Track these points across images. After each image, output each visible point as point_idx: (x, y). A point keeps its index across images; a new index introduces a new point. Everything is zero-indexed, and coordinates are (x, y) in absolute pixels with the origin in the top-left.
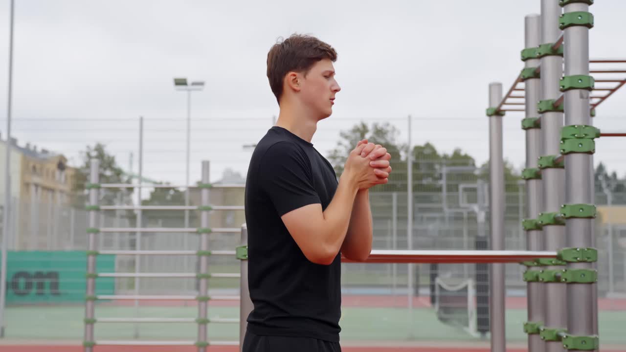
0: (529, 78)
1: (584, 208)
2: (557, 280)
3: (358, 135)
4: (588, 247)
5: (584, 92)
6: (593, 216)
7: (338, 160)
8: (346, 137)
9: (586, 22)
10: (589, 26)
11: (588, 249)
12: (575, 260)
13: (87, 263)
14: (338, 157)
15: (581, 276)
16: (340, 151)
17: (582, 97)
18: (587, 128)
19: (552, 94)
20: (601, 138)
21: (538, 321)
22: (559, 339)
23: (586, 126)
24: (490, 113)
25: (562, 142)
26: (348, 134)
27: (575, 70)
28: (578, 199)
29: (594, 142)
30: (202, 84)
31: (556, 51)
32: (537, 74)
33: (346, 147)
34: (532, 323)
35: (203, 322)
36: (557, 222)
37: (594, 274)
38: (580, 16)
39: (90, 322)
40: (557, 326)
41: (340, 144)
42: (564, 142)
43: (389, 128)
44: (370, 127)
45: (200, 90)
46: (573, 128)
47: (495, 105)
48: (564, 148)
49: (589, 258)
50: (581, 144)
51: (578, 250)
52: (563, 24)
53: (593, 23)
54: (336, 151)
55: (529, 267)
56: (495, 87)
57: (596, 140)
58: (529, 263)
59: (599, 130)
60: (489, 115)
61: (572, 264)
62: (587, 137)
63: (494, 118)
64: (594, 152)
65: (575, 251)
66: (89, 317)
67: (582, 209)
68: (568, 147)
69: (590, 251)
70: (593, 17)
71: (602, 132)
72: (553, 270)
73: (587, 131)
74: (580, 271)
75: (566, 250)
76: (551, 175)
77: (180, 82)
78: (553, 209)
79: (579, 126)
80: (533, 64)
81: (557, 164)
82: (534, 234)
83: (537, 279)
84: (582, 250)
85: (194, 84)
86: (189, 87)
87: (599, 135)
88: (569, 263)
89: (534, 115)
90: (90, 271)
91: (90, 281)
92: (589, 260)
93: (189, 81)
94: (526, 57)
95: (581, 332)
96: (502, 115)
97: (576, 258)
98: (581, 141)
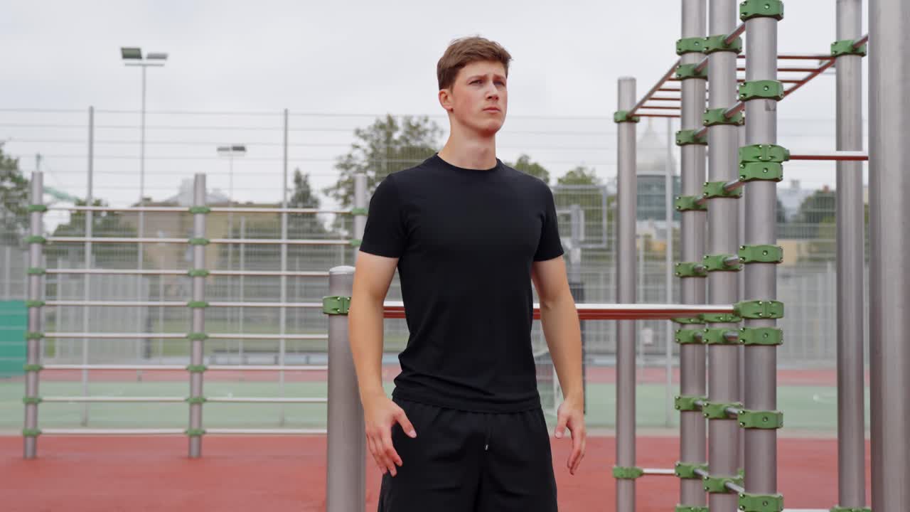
0: (688, 77)
1: (768, 249)
2: (727, 341)
3: (382, 133)
4: (773, 300)
5: (770, 102)
6: (779, 260)
7: (354, 169)
8: (365, 137)
9: (774, 12)
10: (778, 17)
11: (772, 302)
12: (756, 316)
13: (28, 317)
14: (352, 165)
15: (764, 337)
16: (357, 158)
17: (768, 109)
18: (774, 149)
19: (722, 102)
20: (791, 161)
21: (694, 395)
22: (728, 416)
23: (772, 146)
24: (619, 118)
25: (742, 166)
26: (367, 132)
27: (760, 75)
28: (761, 238)
29: (781, 166)
30: (163, 57)
31: (729, 46)
32: (699, 74)
33: (365, 151)
34: (687, 396)
35: (197, 402)
36: (727, 267)
37: (779, 332)
38: (768, 5)
39: (33, 402)
40: (724, 400)
41: (356, 147)
42: (744, 165)
43: (428, 126)
44: (400, 123)
45: (162, 65)
46: (756, 148)
47: (627, 108)
48: (744, 174)
49: (773, 314)
50: (766, 169)
51: (761, 303)
52: (745, 14)
53: (782, 14)
54: (350, 156)
55: (683, 324)
56: (627, 84)
57: (784, 163)
58: (683, 320)
59: (788, 151)
60: (618, 122)
61: (752, 321)
62: (774, 160)
63: (625, 125)
64: (782, 179)
65: (756, 305)
66: (31, 395)
67: (766, 252)
68: (749, 172)
69: (774, 305)
70: (783, 6)
71: (792, 153)
72: (722, 329)
73: (774, 152)
74: (763, 329)
75: (746, 303)
76: (720, 206)
77: (131, 54)
78: (721, 250)
79: (764, 146)
80: (693, 60)
81: (728, 193)
82: (690, 282)
83: (697, 341)
84: (766, 303)
85: (151, 57)
86: (145, 61)
87: (788, 157)
88: (747, 319)
89: (695, 126)
90: (33, 329)
91: (33, 343)
92: (774, 316)
93: (144, 53)
94: (683, 50)
95: (761, 407)
96: (636, 122)
97: (758, 314)
98: (766, 165)
